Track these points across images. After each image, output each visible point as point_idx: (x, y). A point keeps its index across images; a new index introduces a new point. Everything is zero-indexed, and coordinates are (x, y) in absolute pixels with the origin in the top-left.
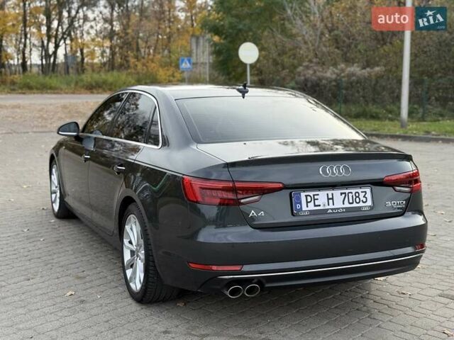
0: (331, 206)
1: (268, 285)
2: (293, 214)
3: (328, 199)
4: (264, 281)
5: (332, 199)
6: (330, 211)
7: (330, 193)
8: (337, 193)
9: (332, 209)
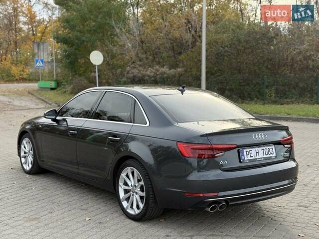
0: (258, 157)
1: (230, 203)
2: (240, 162)
3: (257, 153)
4: (229, 201)
5: (258, 153)
6: (258, 160)
7: (257, 149)
8: (260, 149)
9: (259, 159)
